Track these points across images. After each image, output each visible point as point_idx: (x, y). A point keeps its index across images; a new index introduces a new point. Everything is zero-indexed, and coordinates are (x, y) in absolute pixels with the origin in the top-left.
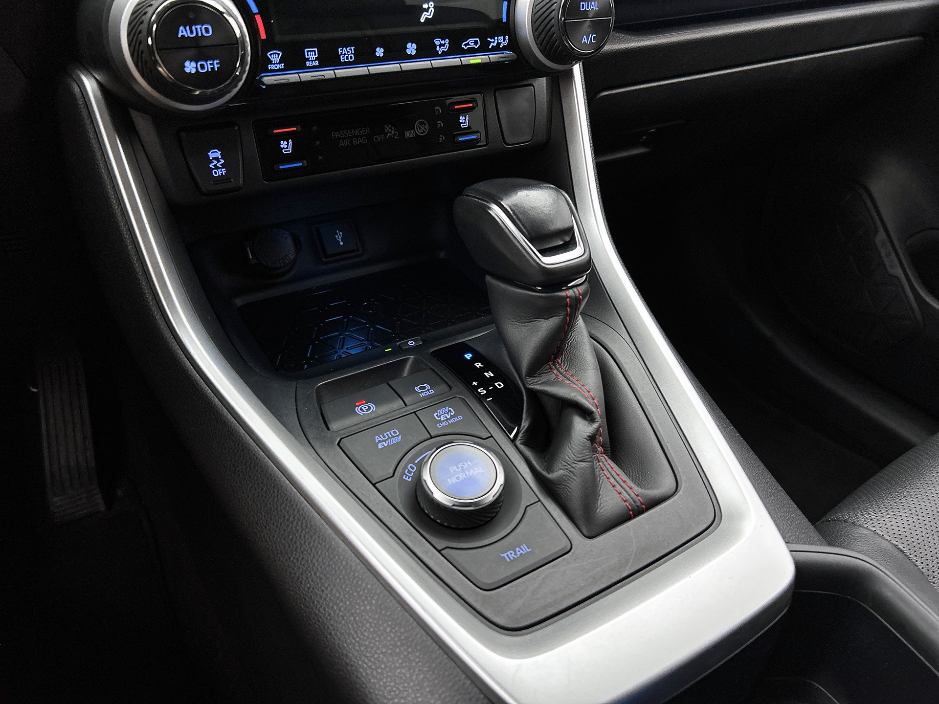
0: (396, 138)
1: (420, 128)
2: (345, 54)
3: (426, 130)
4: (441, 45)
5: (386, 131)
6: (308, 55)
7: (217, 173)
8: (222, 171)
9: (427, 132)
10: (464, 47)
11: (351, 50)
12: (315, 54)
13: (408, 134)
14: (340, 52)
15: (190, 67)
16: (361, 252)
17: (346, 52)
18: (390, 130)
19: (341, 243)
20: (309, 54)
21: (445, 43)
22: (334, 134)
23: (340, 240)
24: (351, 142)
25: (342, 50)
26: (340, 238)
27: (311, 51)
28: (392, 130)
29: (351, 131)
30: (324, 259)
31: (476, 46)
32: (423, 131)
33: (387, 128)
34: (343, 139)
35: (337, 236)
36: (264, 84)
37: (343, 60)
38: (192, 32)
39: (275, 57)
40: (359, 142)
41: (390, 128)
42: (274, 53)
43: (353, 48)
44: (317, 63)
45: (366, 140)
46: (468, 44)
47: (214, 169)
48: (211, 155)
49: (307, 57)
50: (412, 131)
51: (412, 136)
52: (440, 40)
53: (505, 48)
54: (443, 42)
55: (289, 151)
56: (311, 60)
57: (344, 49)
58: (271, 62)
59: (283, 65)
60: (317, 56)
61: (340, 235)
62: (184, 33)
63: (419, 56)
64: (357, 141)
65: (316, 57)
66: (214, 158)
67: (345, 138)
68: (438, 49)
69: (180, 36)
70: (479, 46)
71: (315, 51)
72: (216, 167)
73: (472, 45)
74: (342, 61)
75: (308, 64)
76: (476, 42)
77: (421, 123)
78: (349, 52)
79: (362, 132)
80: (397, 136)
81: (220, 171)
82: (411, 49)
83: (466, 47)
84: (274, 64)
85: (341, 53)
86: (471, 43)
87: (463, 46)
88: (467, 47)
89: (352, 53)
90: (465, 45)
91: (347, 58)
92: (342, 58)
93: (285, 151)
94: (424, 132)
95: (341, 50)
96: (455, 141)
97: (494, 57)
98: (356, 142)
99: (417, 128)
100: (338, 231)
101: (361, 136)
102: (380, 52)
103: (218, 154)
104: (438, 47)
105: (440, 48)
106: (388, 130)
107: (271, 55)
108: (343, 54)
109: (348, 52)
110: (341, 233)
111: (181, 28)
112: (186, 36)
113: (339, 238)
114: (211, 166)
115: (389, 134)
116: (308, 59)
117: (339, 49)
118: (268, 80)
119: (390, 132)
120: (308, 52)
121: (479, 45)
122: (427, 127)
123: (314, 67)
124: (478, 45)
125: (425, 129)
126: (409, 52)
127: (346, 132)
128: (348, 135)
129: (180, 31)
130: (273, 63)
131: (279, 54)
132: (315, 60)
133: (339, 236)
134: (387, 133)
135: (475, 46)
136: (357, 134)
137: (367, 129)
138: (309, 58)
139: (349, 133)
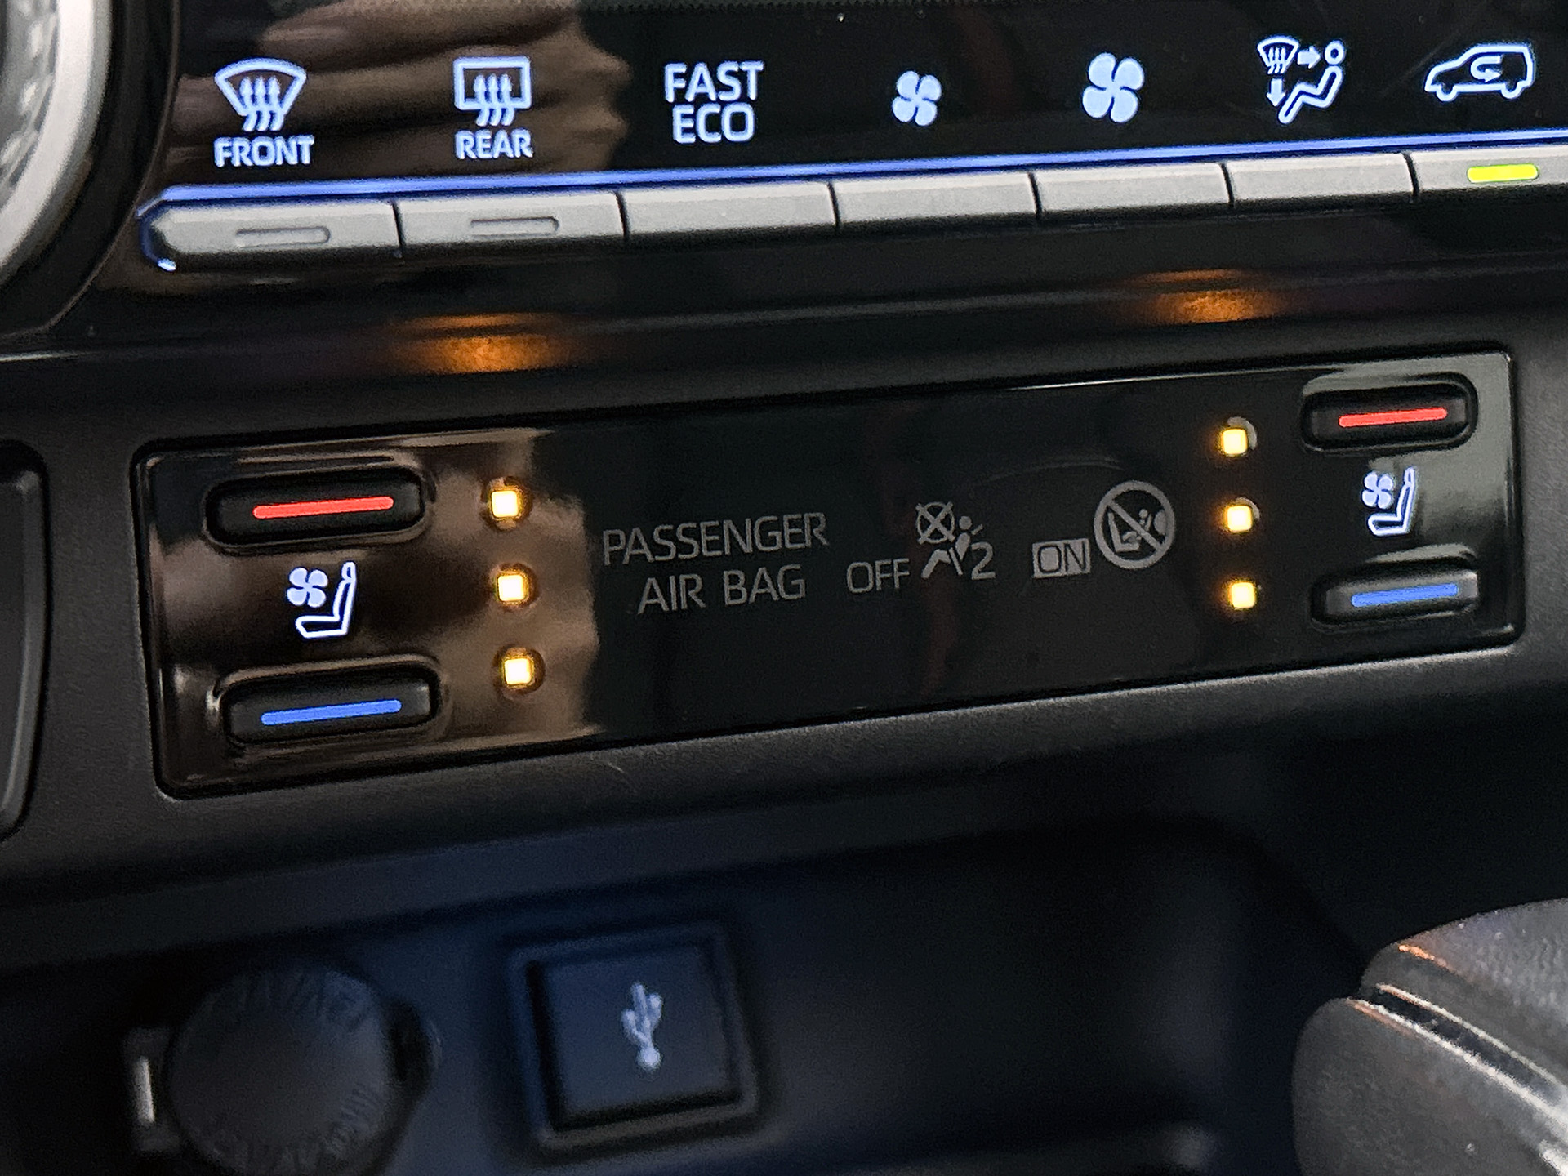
0: (975, 575)
1: (1124, 528)
2: (702, 100)
3: (1161, 538)
4: (1295, 74)
5: (924, 537)
6: (470, 94)
9: (1161, 549)
10: (1438, 89)
11: (742, 76)
12: (516, 93)
13: (1049, 560)
14: (671, 85)
16: (748, 1104)
17: (709, 89)
18: (948, 535)
19: (651, 1057)
20: (479, 86)
21: (1323, 64)
22: (615, 540)
24: (712, 591)
25: (687, 77)
27: (487, 73)
28: (958, 532)
29: (718, 530)
30: (547, 1136)
31: (1512, 88)
32: (1143, 542)
33: (931, 521)
34: (663, 572)
36: (166, 251)
37: (686, 131)
39: (262, 95)
40: (755, 591)
41: (946, 522)
42: (254, 75)
43: (753, 68)
44: (521, 144)
45: (801, 582)
46: (1463, 75)
49: (462, 104)
50: (1077, 544)
51: (1075, 569)
52: (1296, 45)
54: (1309, 57)
55: (338, 625)
56: (488, 127)
57: (701, 69)
58: (233, 126)
59: (307, 141)
60: (526, 102)
64: (749, 586)
65: (518, 111)
67: (678, 567)
68: (1275, 93)
70: (1526, 91)
71: (515, 74)
73: (1486, 81)
74: (680, 138)
75: (465, 145)
76: (1511, 69)
77: (1135, 502)
78: (729, 89)
79: (782, 539)
80: (983, 570)
82: (1113, 87)
83: (1448, 90)
84: (252, 136)
85: (680, 94)
86: (1482, 68)
87: (1429, 87)
88: (1458, 89)
89: (744, 98)
90: (1448, 80)
91: (714, 123)
92: (679, 124)
93: (309, 626)
94: (1146, 550)
95: (677, 76)
96: (1330, 610)
98: (736, 590)
99: (1106, 518)
101: (773, 562)
104: (1277, 84)
105: (1288, 88)
106: (936, 534)
107: (235, 81)
108: (690, 97)
109: (720, 87)
113: (639, 1026)
115: (939, 555)
116: (468, 120)
117: (671, 69)
118: (199, 226)
119: (947, 545)
120: (470, 75)
121: (1528, 82)
122: (1165, 522)
123: (505, 166)
124: (1521, 85)
125: (1152, 531)
126: (1094, 104)
127: (686, 532)
128: (700, 548)
130: (249, 127)
131: (286, 81)
132: (509, 130)
134: (929, 549)
135: (1502, 87)
136: (748, 549)
137: (815, 522)
138: (476, 113)
139: (704, 539)
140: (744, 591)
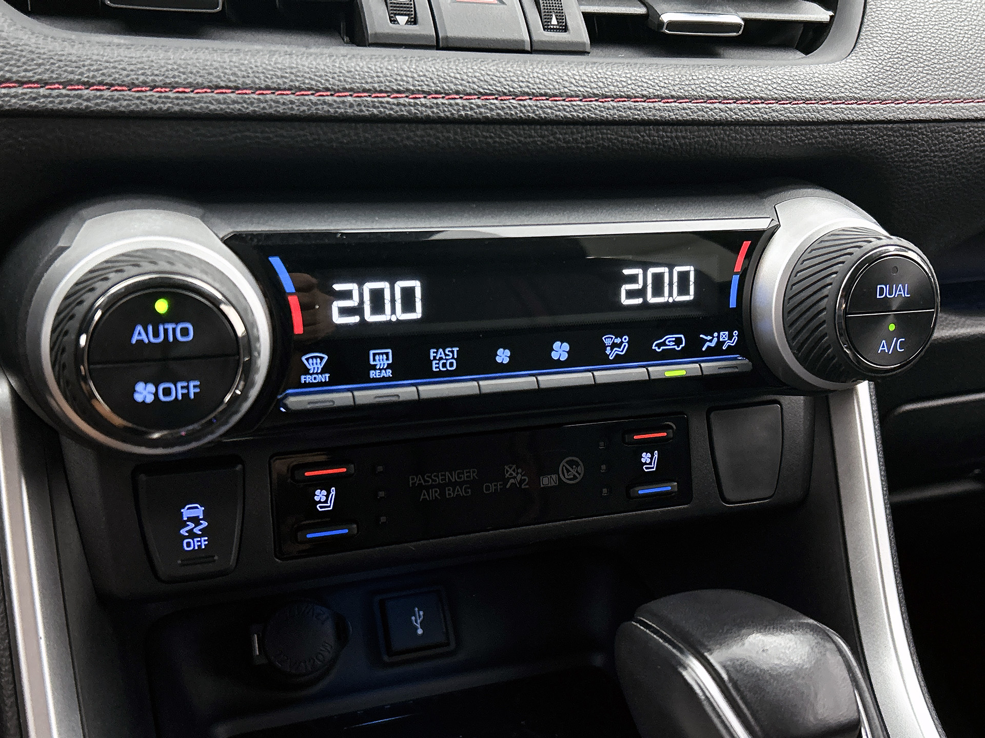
0: (523, 487)
1: (568, 471)
2: (441, 359)
3: (579, 474)
4: (614, 345)
5: (507, 475)
6: (374, 360)
7: (192, 545)
8: (200, 541)
9: (579, 478)
10: (656, 348)
11: (452, 352)
12: (387, 359)
13: (545, 481)
14: (432, 355)
15: (144, 393)
16: (453, 646)
17: (443, 356)
18: (514, 474)
19: (420, 632)
20: (377, 357)
21: (622, 342)
22: (413, 479)
23: (418, 626)
24: (442, 494)
25: (436, 353)
26: (419, 621)
27: (379, 354)
28: (517, 474)
29: (444, 475)
30: (386, 658)
31: (678, 347)
32: (574, 475)
33: (509, 471)
34: (428, 488)
35: (413, 618)
37: (436, 368)
38: (156, 335)
39: (315, 363)
40: (456, 493)
41: (514, 471)
42: (312, 358)
43: (456, 349)
44: (389, 373)
45: (469, 490)
46: (664, 344)
47: (187, 537)
48: (186, 513)
49: (372, 363)
50: (554, 476)
51: (553, 484)
52: (614, 337)
53: (730, 350)
54: (618, 341)
55: (329, 507)
56: (379, 369)
57: (441, 350)
58: (306, 371)
59: (327, 375)
60: (390, 361)
61: (420, 617)
62: (144, 337)
63: (573, 361)
64: (454, 492)
65: (388, 364)
66: (190, 519)
67: (432, 487)
68: (608, 351)
69: (134, 341)
70: (682, 347)
71: (387, 354)
72: (192, 535)
73: (671, 345)
74: (434, 370)
75: (373, 374)
76: (678, 342)
77: (571, 463)
78: (449, 355)
79: (464, 477)
80: (525, 485)
81: (198, 541)
82: (560, 351)
83: (659, 348)
84: (313, 373)
85: (435, 357)
86: (669, 342)
87: (653, 348)
88: (662, 348)
89: (453, 358)
90: (659, 345)
91: (444, 365)
92: (434, 366)
93: (321, 507)
94: (575, 477)
95: (434, 352)
96: (632, 495)
97: (710, 367)
98: (450, 493)
99: (563, 469)
100: (416, 609)
101: (461, 484)
102: (503, 356)
103: (199, 512)
104: (609, 348)
105: (612, 350)
106: (511, 474)
107: (307, 359)
108: (438, 358)
109: (446, 355)
110: (421, 613)
111: (139, 328)
112: (146, 341)
113: (416, 622)
114: (183, 532)
115: (512, 481)
116: (374, 367)
117: (432, 351)
118: (297, 401)
119: (514, 478)
120: (374, 355)
121: (683, 345)
122: (581, 469)
123: (383, 379)
124: (681, 346)
125: (577, 472)
126: (555, 356)
127: (435, 476)
128: (439, 480)
129: (136, 333)
130: (311, 372)
131: (322, 358)
132: (385, 369)
133: (418, 618)
134: (509, 479)
135: (676, 347)
136: (454, 480)
137: (474, 472)
138: (376, 365)
139: (440, 478)
140: (452, 494)
